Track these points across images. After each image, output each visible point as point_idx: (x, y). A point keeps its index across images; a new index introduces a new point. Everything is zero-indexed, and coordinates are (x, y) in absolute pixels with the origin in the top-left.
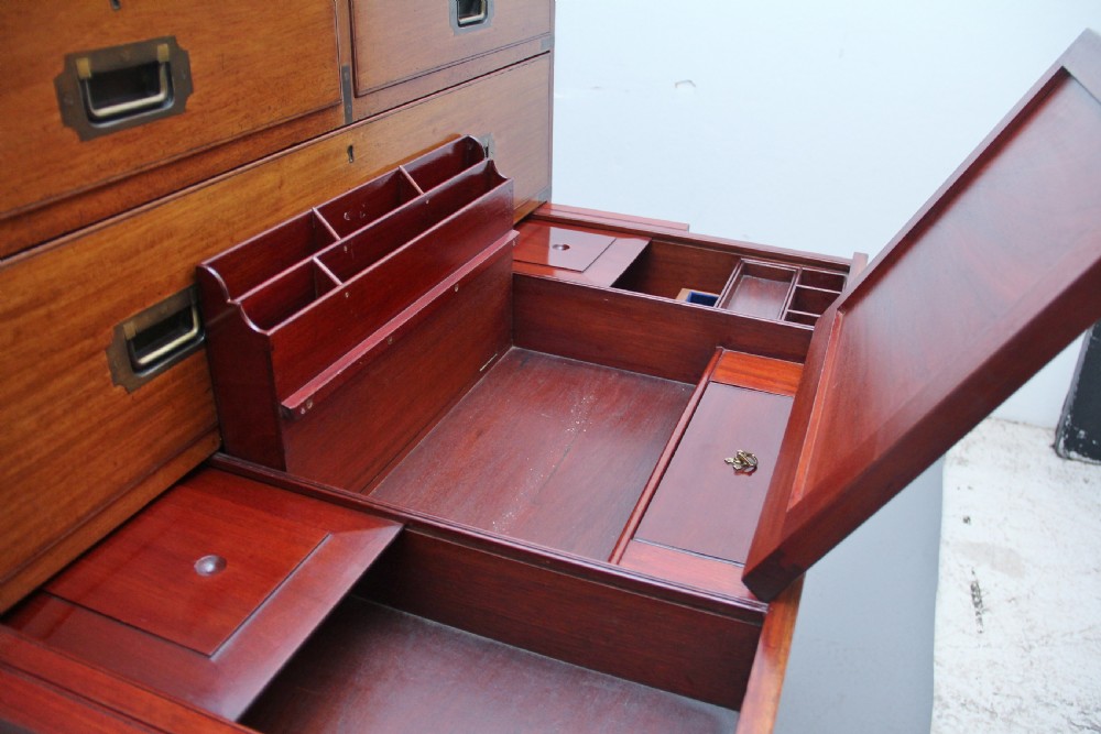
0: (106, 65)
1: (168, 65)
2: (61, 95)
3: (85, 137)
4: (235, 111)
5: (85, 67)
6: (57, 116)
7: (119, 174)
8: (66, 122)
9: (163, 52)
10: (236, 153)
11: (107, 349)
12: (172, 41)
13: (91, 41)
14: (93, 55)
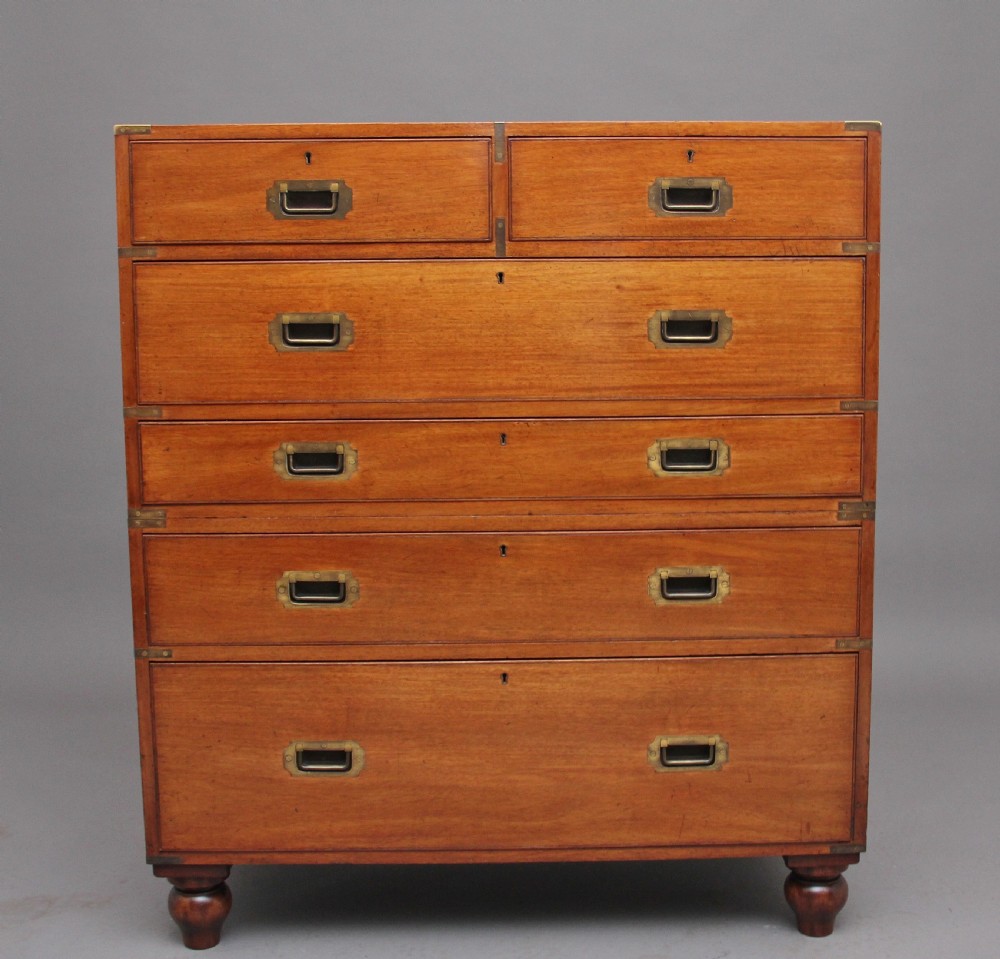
0: (296, 188)
1: (337, 194)
2: (268, 198)
3: (277, 217)
4: (383, 226)
5: (284, 187)
6: (265, 206)
7: (294, 239)
8: (268, 208)
9: (334, 187)
10: (384, 250)
11: (269, 323)
12: (342, 183)
13: (292, 177)
14: (290, 183)
